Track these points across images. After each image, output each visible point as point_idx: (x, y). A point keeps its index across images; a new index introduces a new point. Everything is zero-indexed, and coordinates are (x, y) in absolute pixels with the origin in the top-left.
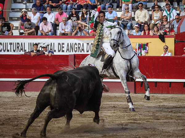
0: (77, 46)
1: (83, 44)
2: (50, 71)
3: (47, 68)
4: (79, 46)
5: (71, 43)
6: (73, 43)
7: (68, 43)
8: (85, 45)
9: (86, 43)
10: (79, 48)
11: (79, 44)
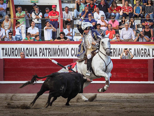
0: (143, 51)
1: (149, 49)
2: (130, 74)
3: (128, 71)
4: (145, 51)
5: (137, 49)
6: (139, 49)
7: (135, 49)
8: (151, 50)
9: (151, 48)
10: (145, 53)
11: (145, 49)
